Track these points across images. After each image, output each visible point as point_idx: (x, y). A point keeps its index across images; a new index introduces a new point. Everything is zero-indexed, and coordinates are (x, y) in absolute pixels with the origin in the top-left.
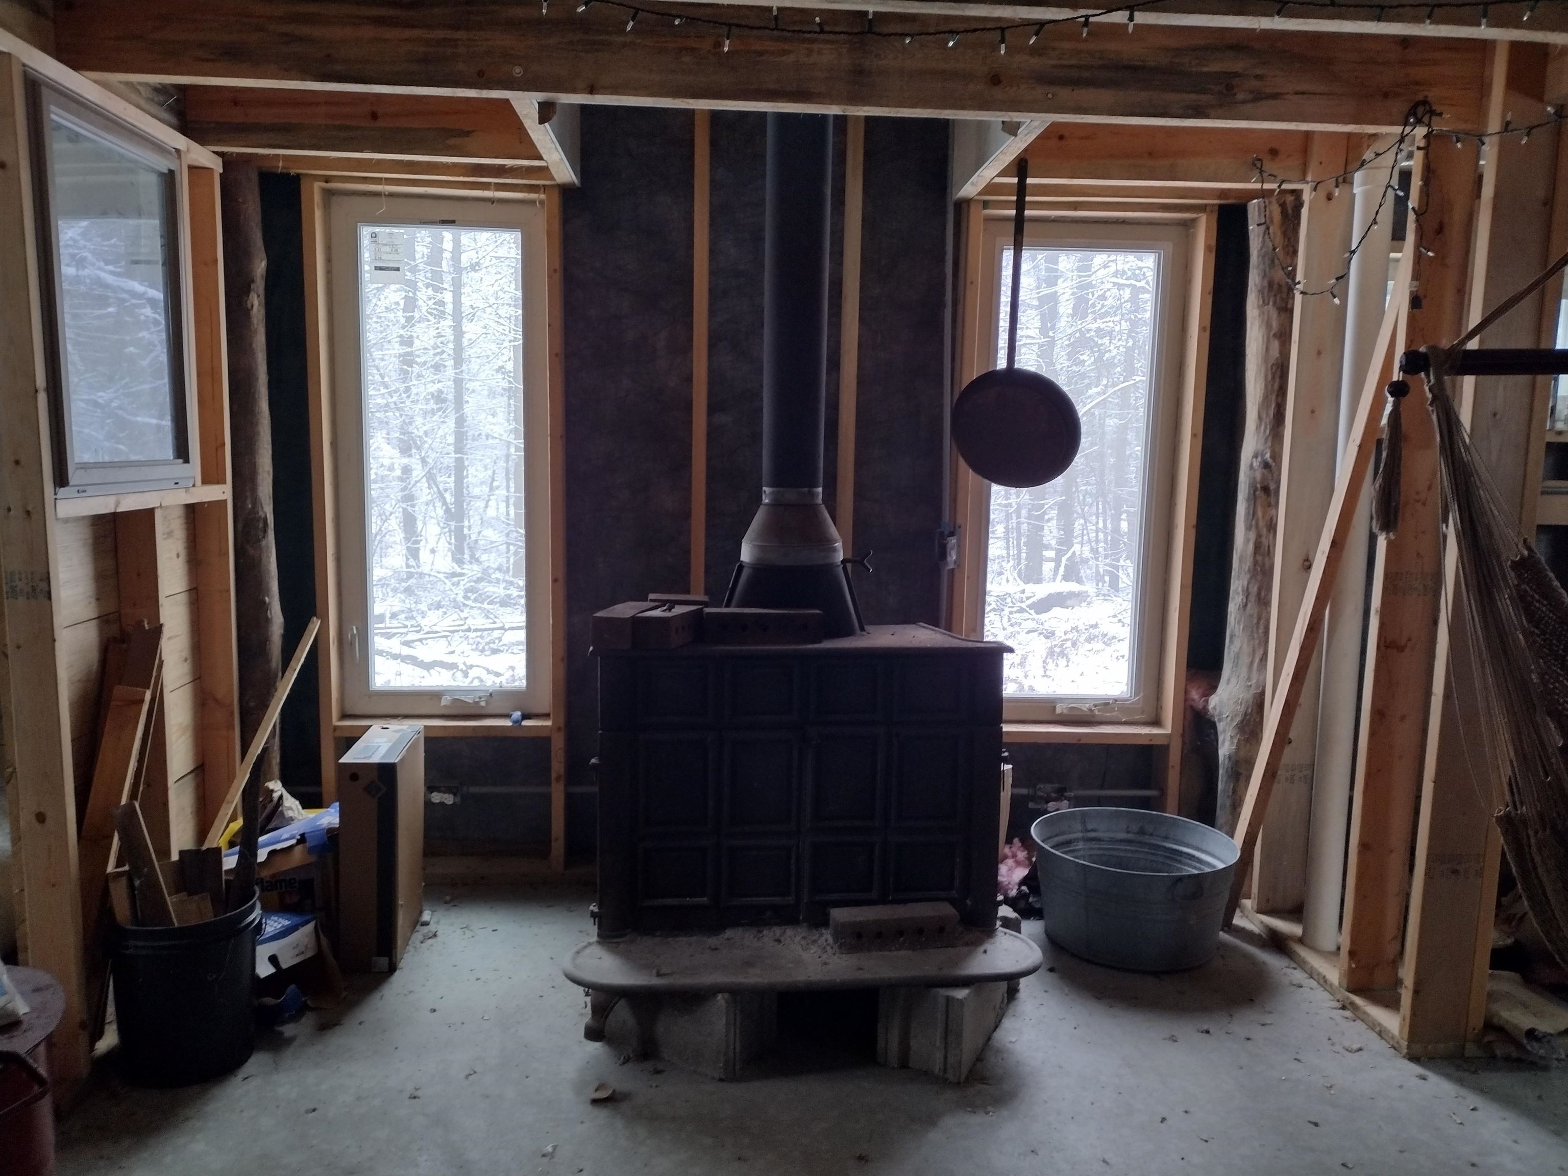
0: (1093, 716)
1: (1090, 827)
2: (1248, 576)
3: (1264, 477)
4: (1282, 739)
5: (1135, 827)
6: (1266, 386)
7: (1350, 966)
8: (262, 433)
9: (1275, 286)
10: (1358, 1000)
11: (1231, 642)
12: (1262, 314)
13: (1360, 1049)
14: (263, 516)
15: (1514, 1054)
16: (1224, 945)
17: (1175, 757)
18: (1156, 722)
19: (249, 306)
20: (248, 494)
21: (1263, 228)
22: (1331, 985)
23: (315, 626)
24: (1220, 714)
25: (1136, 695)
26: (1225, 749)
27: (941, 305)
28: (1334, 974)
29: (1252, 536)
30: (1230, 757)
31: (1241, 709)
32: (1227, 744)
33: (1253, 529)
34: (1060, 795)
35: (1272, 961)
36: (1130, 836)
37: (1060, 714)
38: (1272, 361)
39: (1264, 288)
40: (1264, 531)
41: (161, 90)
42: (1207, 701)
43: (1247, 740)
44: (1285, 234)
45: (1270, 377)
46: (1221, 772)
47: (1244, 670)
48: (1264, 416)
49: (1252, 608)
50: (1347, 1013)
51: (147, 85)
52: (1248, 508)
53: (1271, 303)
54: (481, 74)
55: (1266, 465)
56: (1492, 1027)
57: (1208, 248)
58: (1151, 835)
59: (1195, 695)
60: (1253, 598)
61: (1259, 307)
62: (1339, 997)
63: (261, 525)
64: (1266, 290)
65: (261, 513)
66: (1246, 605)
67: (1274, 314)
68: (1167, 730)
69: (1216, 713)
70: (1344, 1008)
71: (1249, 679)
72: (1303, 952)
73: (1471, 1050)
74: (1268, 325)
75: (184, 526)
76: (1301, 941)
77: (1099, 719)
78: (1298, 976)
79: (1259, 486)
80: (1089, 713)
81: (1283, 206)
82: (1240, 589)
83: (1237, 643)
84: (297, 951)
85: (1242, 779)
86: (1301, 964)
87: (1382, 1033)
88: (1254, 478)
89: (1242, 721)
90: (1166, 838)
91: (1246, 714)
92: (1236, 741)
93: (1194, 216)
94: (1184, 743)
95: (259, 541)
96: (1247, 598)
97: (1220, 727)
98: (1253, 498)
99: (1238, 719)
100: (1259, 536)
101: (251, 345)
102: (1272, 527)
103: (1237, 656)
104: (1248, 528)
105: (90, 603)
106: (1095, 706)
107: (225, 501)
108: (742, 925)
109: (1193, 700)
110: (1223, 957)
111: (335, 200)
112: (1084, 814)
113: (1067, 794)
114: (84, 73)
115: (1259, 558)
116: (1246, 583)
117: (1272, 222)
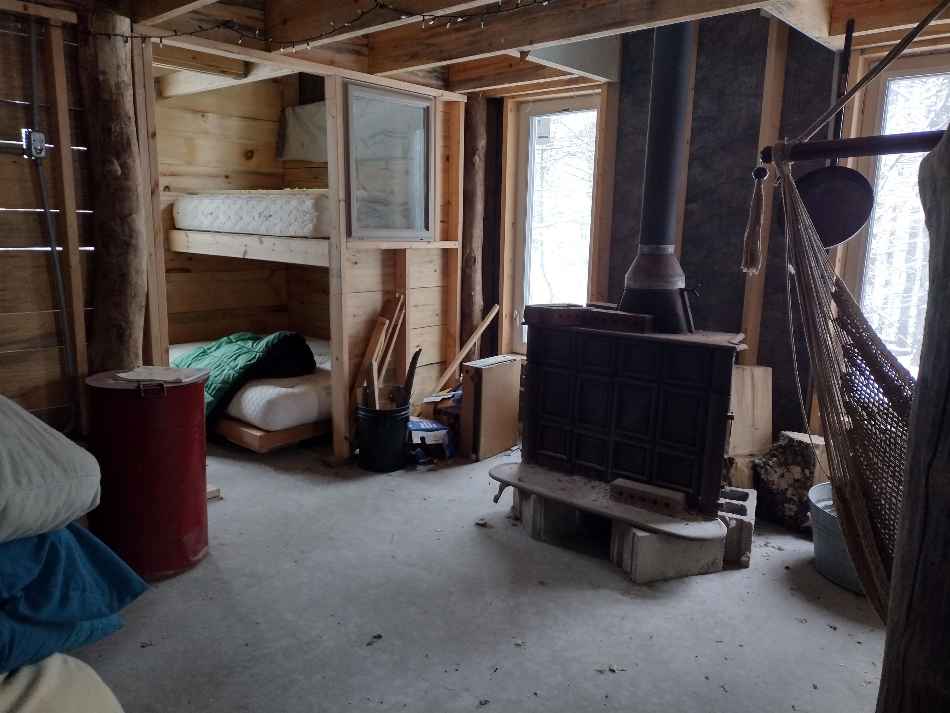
8: (477, 219)
14: (474, 256)
19: (475, 161)
20: (469, 246)
23: (496, 308)
41: (434, 71)
51: (423, 71)
54: (490, 45)
63: (473, 260)
65: (473, 255)
75: (441, 259)
84: (435, 439)
95: (471, 267)
101: (474, 179)
105: (378, 284)
107: (457, 249)
108: (582, 475)
111: (523, 106)
114: (376, 74)
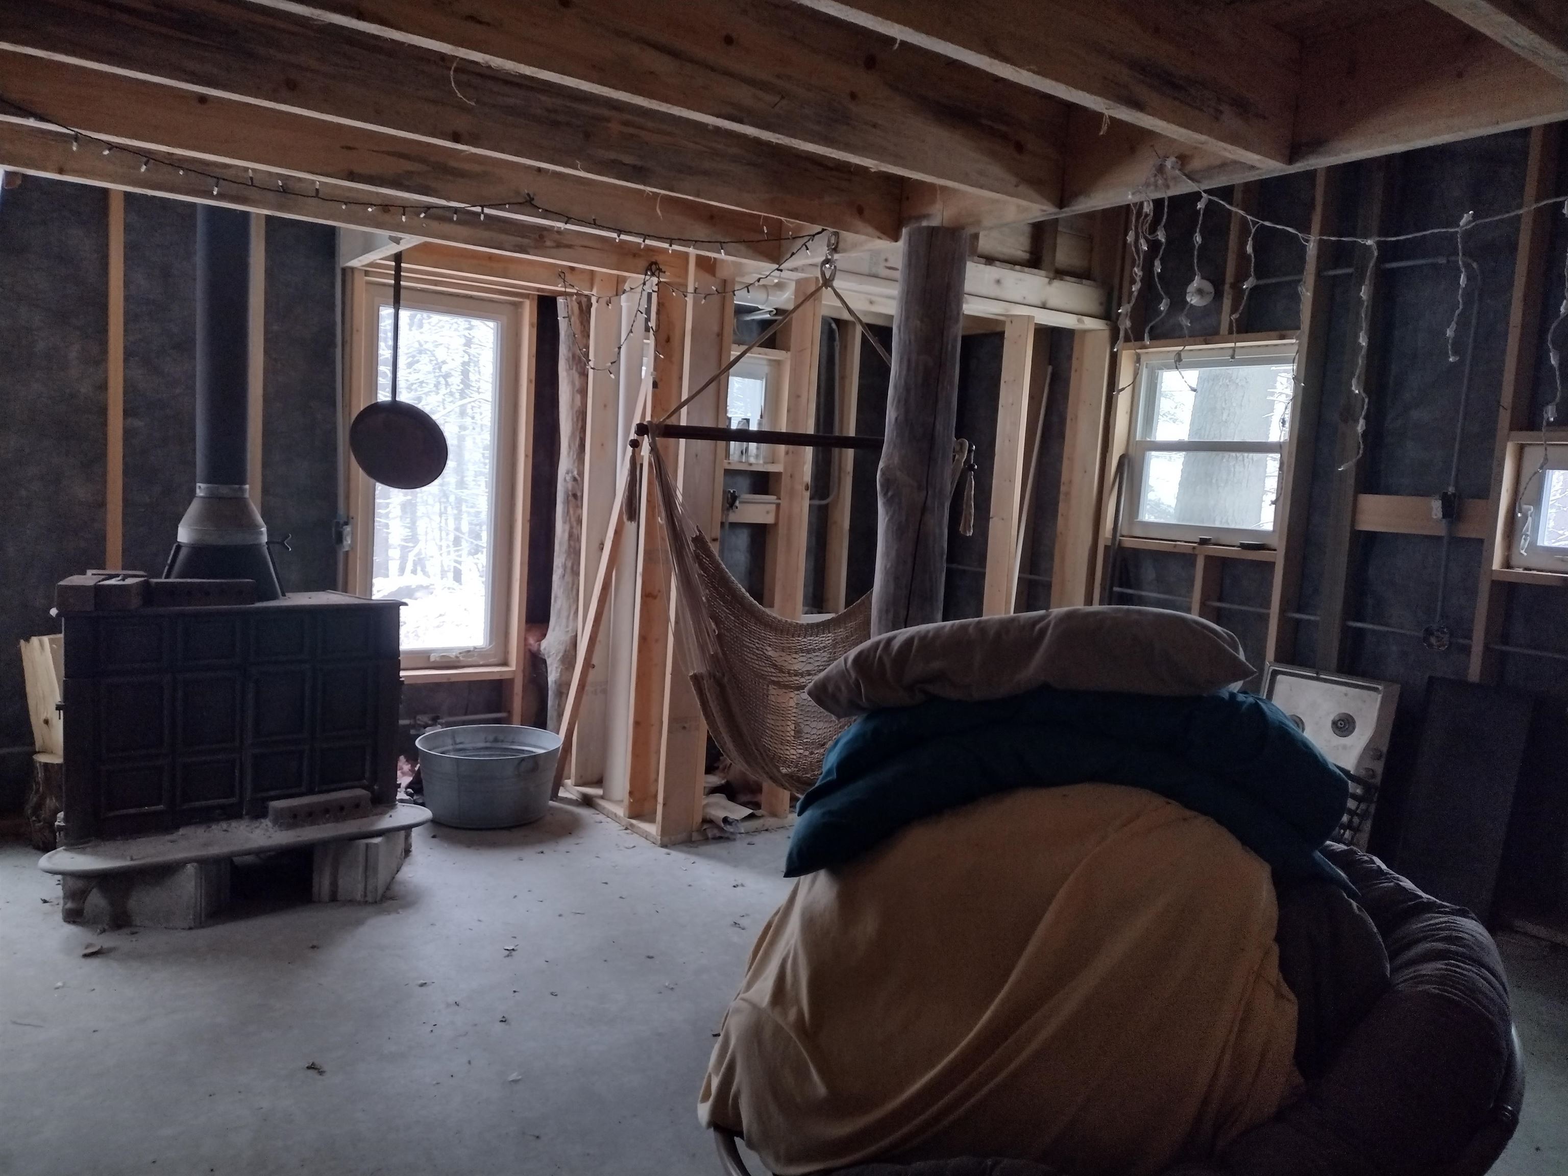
0: (459, 661)
1: (458, 741)
2: (565, 556)
3: (573, 487)
4: (588, 664)
5: (491, 738)
6: (573, 424)
7: (630, 801)
9: (577, 358)
10: (634, 822)
11: (555, 601)
12: (568, 375)
13: (634, 847)
15: (718, 835)
16: (552, 808)
17: (518, 688)
18: (505, 664)
21: (567, 319)
22: (620, 817)
24: (549, 653)
25: (490, 645)
26: (553, 675)
27: (332, 344)
28: (620, 811)
29: (567, 527)
30: (556, 682)
31: (562, 648)
32: (554, 672)
33: (568, 522)
34: (435, 721)
35: (584, 813)
36: (488, 745)
37: (434, 662)
38: (576, 408)
39: (569, 358)
40: (575, 524)
42: (539, 645)
43: (567, 669)
44: (582, 323)
45: (575, 419)
46: (550, 693)
47: (564, 621)
48: (572, 445)
49: (568, 578)
50: (628, 831)
52: (564, 508)
53: (574, 368)
55: (575, 479)
56: (707, 821)
57: (531, 325)
58: (502, 741)
59: (531, 641)
60: (569, 570)
61: (567, 371)
62: (624, 823)
64: (571, 360)
66: (564, 576)
67: (576, 376)
68: (513, 668)
69: (546, 652)
70: (626, 829)
71: (567, 626)
72: (602, 803)
73: (695, 836)
74: (573, 384)
76: (602, 797)
77: (463, 664)
78: (601, 817)
79: (570, 493)
80: (455, 659)
81: (580, 303)
82: (560, 565)
83: (559, 602)
85: (564, 696)
86: (601, 810)
87: (646, 836)
88: (567, 489)
89: (563, 656)
90: (513, 743)
91: (565, 651)
92: (559, 670)
93: (521, 300)
94: (524, 676)
96: (565, 570)
97: (549, 662)
98: (567, 502)
99: (561, 655)
100: (571, 528)
102: (580, 522)
103: (559, 611)
104: (564, 522)
106: (460, 653)
108: (195, 823)
109: (531, 645)
110: (552, 814)
112: (453, 732)
113: (439, 721)
115: (572, 543)
116: (564, 560)
117: (573, 313)
